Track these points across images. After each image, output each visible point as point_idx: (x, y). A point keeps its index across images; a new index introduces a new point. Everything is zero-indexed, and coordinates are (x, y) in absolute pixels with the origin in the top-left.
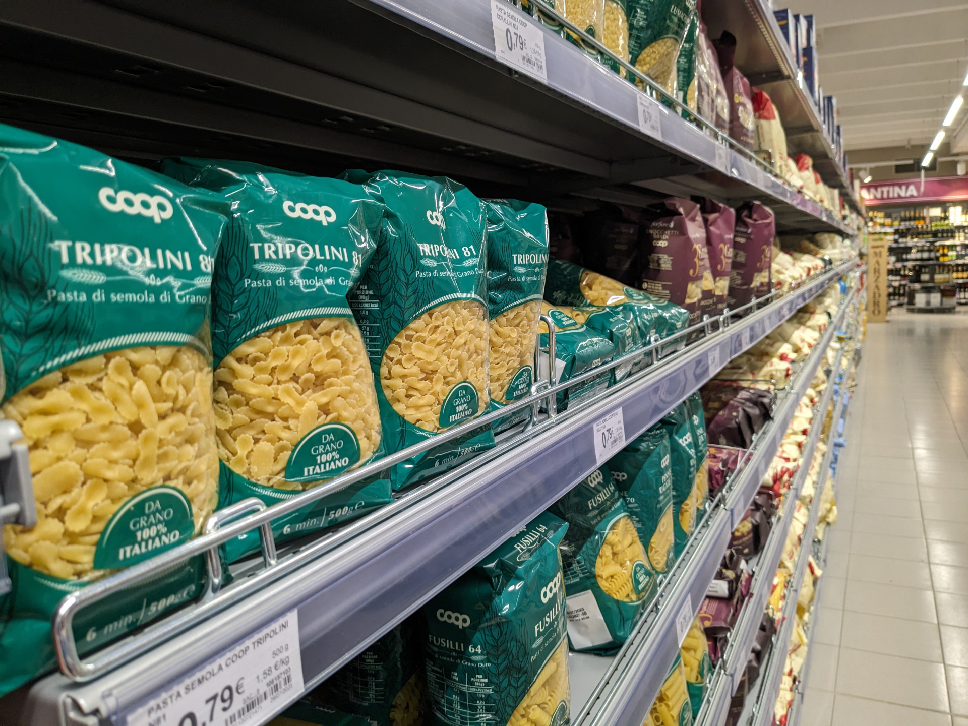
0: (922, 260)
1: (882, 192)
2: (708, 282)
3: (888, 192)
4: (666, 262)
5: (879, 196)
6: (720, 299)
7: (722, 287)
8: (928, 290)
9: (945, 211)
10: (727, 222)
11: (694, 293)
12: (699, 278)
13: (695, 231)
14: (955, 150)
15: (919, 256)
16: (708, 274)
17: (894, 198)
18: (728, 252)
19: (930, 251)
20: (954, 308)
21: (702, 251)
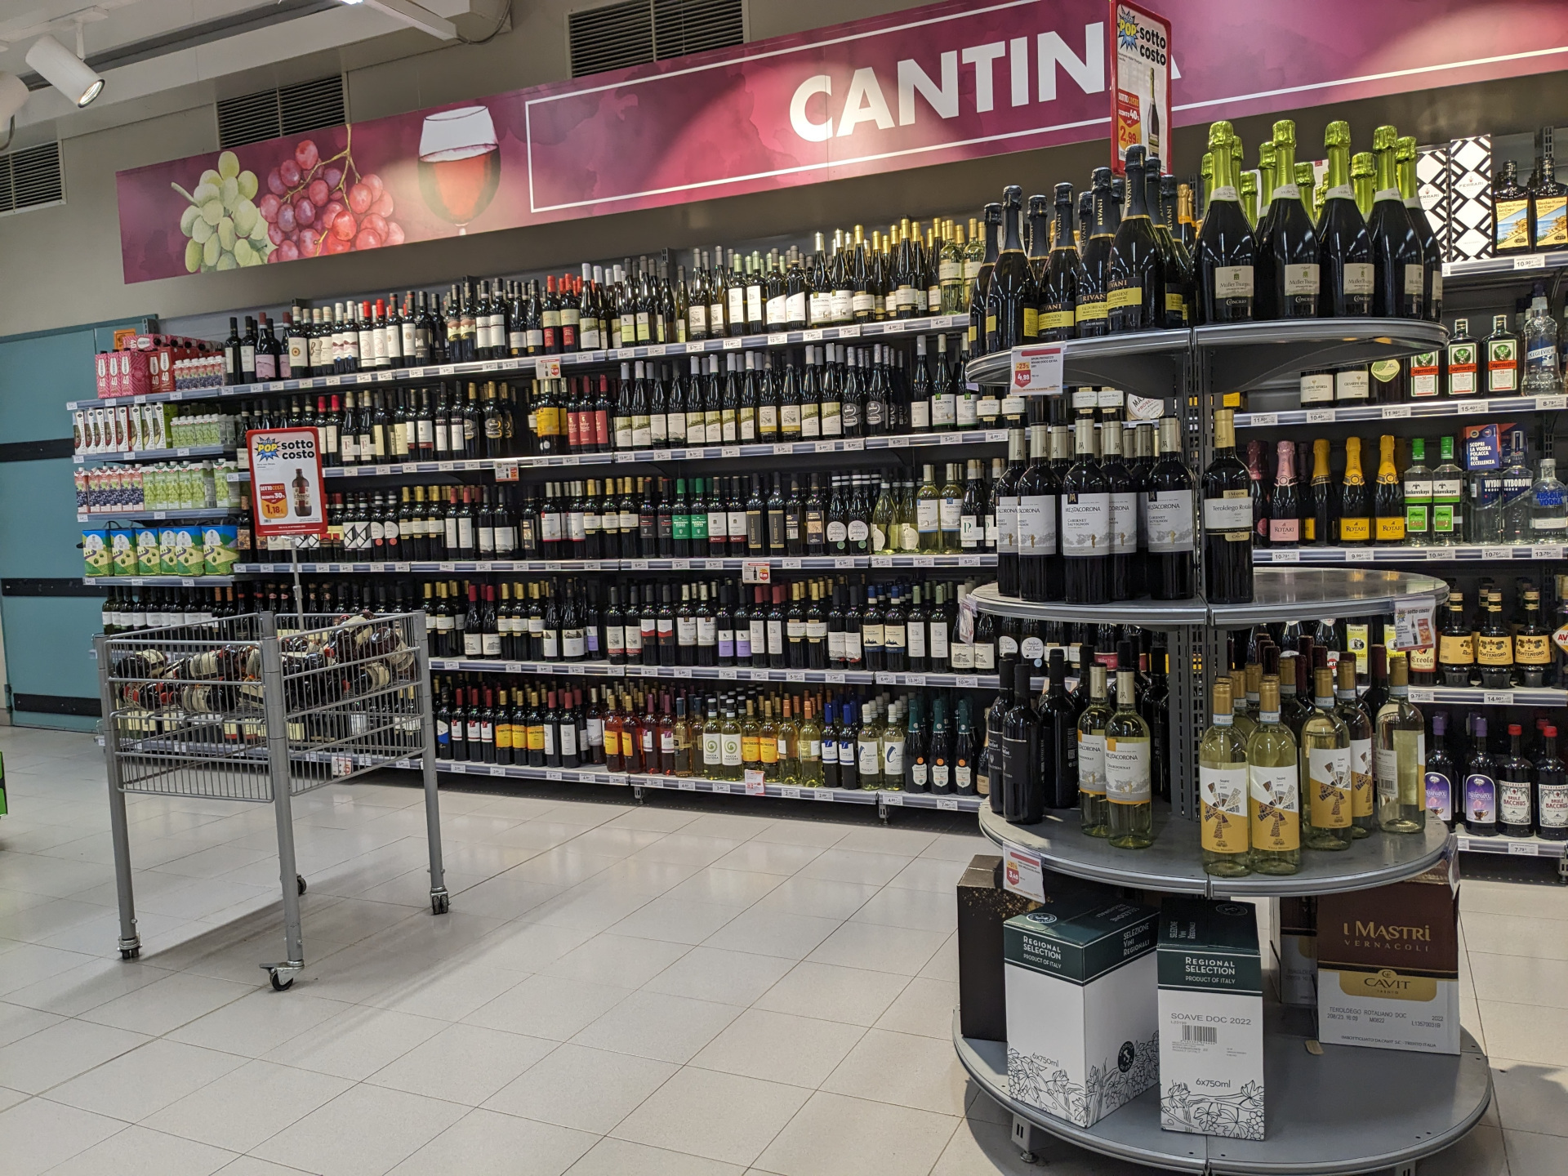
1: (967, 75)
3: (1001, 68)
5: (947, 103)
17: (1035, 111)
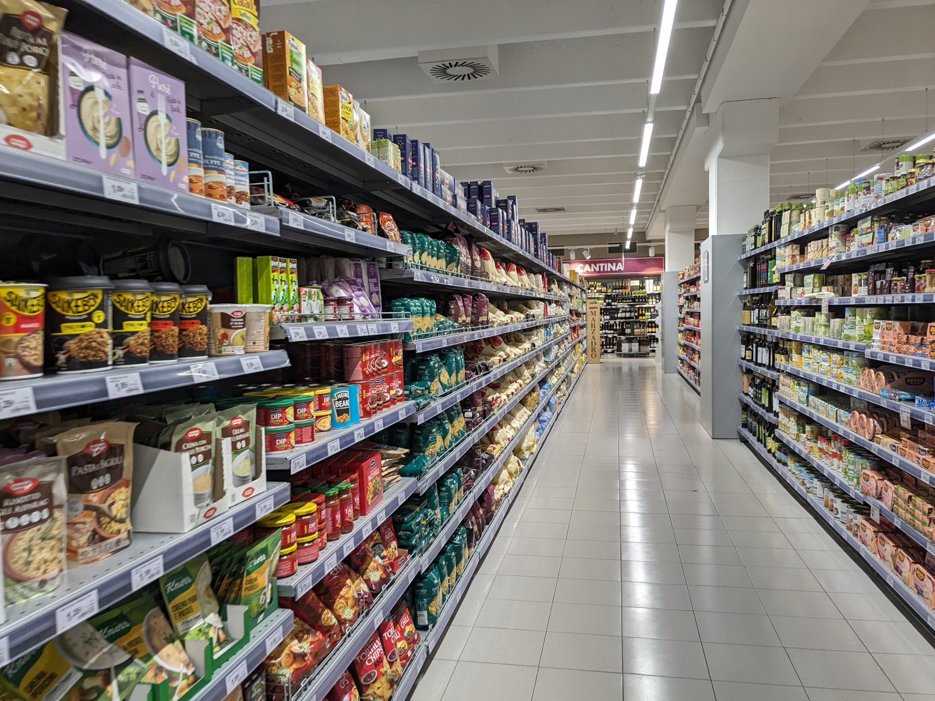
0: (625, 318)
1: (600, 267)
2: (464, 318)
3: (604, 266)
4: (453, 312)
5: (597, 270)
6: (468, 323)
7: (469, 320)
8: (630, 341)
9: (643, 282)
10: (470, 300)
11: (460, 320)
12: (461, 316)
13: (460, 304)
14: (648, 238)
15: (623, 315)
16: (464, 316)
17: (607, 272)
18: (470, 309)
19: (630, 312)
20: (648, 354)
21: (462, 309)
